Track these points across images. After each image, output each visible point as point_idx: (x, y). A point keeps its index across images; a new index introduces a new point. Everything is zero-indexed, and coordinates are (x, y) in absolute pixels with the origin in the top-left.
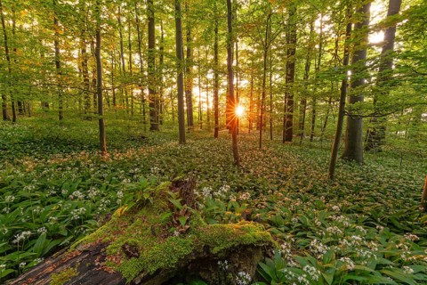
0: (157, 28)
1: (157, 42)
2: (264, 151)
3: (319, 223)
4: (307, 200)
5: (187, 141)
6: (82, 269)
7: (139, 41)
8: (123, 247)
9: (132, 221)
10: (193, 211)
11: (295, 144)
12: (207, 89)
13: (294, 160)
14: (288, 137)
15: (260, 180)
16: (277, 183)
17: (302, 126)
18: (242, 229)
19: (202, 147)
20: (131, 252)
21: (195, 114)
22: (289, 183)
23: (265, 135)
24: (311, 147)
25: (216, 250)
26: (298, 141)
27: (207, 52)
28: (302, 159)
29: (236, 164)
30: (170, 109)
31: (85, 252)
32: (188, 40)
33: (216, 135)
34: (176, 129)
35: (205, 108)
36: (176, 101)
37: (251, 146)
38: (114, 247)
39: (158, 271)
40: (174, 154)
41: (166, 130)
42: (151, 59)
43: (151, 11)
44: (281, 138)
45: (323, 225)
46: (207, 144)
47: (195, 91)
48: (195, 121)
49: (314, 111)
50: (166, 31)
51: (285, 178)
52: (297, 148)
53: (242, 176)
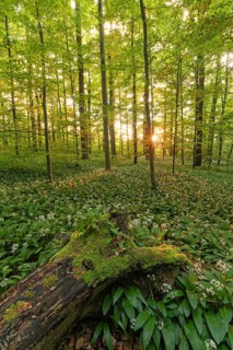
0: (86, 74)
1: (85, 86)
2: (177, 176)
3: (224, 243)
4: (214, 222)
5: (112, 168)
6: (60, 276)
7: (73, 88)
8: (83, 263)
9: (85, 243)
10: (127, 237)
11: (204, 168)
12: (127, 122)
13: (204, 184)
14: (197, 162)
15: (174, 203)
16: (189, 205)
17: (210, 151)
18: (164, 252)
19: (124, 173)
20: (88, 266)
21: (117, 144)
22: (199, 205)
23: (178, 160)
24: (218, 171)
25: (145, 266)
26: (207, 165)
27: (126, 92)
28: (210, 183)
29: (154, 188)
30: (96, 141)
31: (59, 264)
32: (111, 83)
33: (135, 162)
34: (102, 157)
35: (125, 139)
36: (101, 133)
37: (165, 171)
38: (77, 262)
39: (107, 279)
40: (103, 180)
41: (94, 158)
42: (81, 102)
43: (80, 62)
44: (191, 163)
45: (227, 245)
46: (128, 170)
47: (117, 125)
48: (117, 149)
49: (221, 140)
50: (92, 76)
51: (196, 201)
52: (205, 172)
53: (159, 198)
